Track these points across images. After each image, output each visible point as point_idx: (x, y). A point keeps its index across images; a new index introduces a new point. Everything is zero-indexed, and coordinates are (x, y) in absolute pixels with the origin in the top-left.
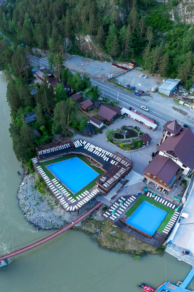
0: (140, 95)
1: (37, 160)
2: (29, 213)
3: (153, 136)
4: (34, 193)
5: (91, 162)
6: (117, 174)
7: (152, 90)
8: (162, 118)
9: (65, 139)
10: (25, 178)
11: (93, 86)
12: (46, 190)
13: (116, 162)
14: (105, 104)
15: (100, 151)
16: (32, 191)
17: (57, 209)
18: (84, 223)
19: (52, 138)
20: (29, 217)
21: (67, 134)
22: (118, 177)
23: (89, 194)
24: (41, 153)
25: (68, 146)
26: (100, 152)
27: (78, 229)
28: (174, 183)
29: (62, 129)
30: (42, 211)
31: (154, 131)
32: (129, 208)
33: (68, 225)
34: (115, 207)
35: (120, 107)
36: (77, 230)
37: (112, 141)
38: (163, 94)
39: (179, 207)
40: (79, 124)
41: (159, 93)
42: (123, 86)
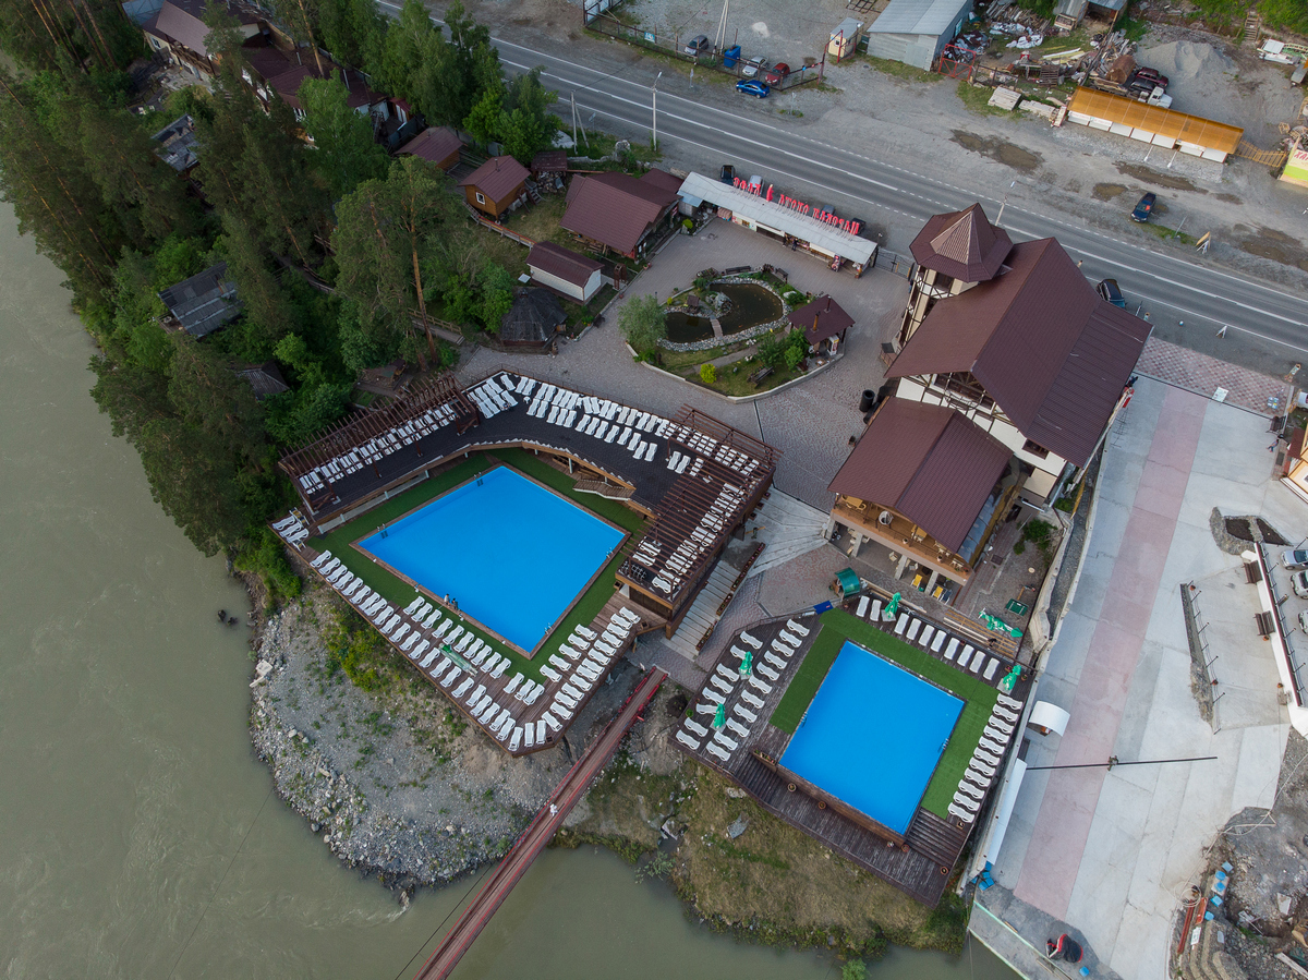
0: (768, 90)
1: (305, 526)
2: (340, 821)
3: (861, 302)
4: (336, 695)
5: (576, 477)
6: (709, 519)
7: (833, 50)
8: (901, 201)
9: (421, 383)
10: (268, 638)
11: (514, 73)
12: (390, 666)
13: (692, 462)
14: (593, 165)
15: (609, 417)
16: (323, 692)
17: (466, 754)
18: (603, 796)
19: (352, 394)
20: (344, 840)
21: (425, 355)
22: (714, 533)
23: (594, 641)
24: (317, 479)
25: (447, 417)
26: (612, 423)
27: (580, 837)
28: (987, 542)
29: (399, 337)
30: (401, 785)
31: (860, 276)
32: (783, 686)
33: (535, 828)
34: (719, 691)
35: (674, 171)
36: (580, 844)
37: (657, 359)
38: (894, 66)
39: (1017, 670)
40: (479, 295)
41: (876, 61)
42: (673, 48)
